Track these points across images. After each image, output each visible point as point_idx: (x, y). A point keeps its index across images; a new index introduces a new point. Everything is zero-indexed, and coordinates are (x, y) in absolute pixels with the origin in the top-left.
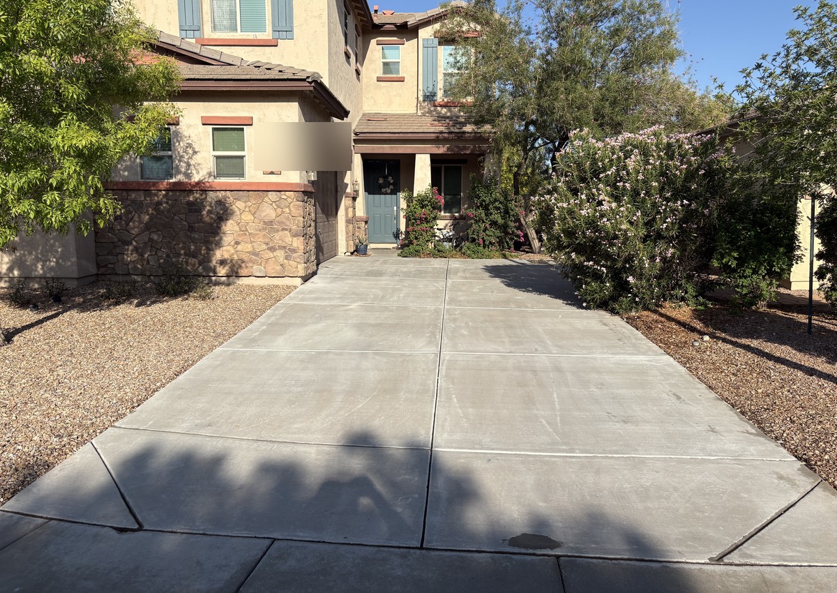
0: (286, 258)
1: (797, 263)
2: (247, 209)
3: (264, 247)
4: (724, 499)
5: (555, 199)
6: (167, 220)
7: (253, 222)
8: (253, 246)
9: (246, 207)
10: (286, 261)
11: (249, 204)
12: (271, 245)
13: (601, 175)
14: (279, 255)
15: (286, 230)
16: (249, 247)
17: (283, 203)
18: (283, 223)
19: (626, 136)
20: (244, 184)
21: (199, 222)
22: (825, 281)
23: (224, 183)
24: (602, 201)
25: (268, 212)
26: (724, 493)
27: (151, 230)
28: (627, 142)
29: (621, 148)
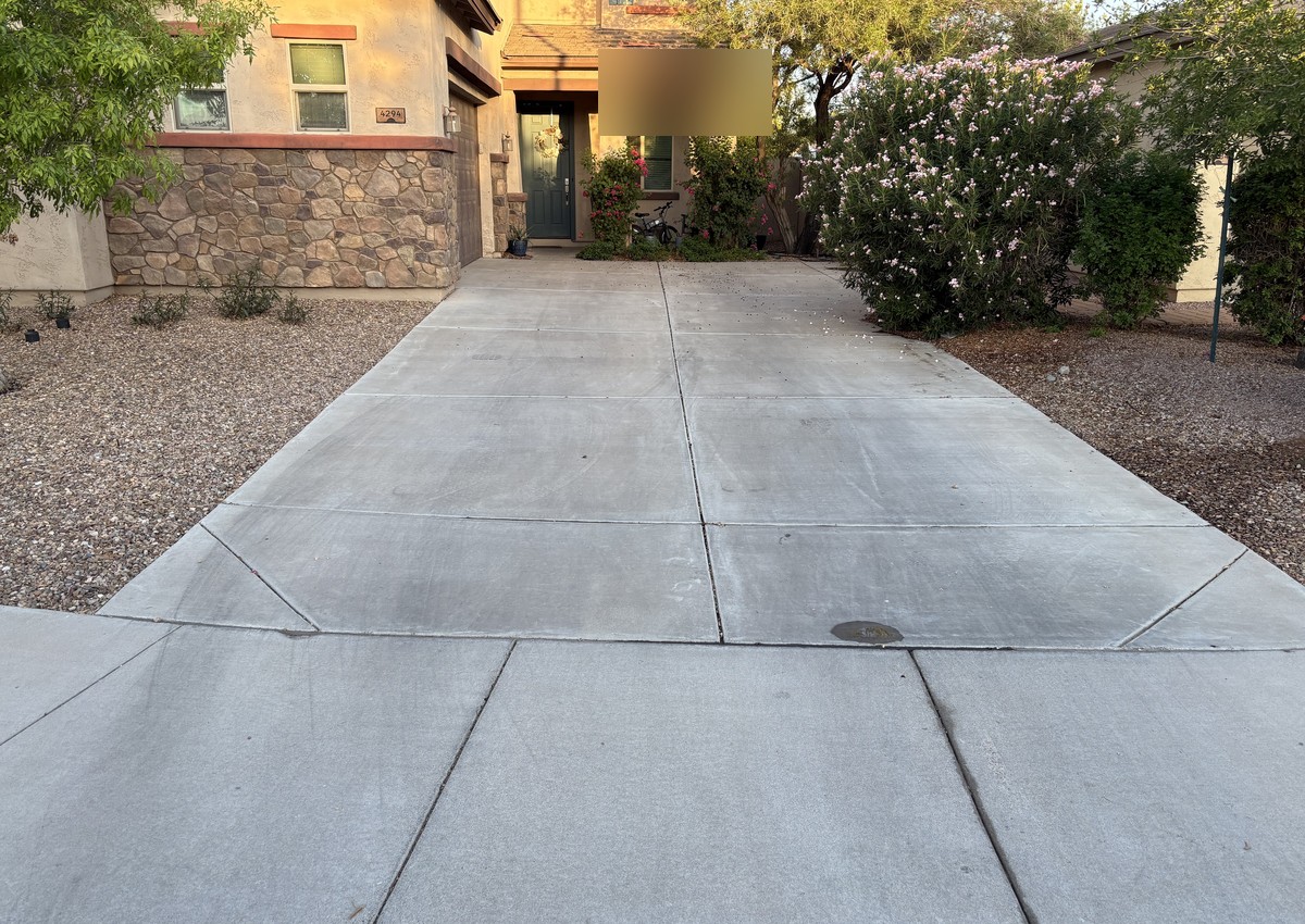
0: (417, 258)
1: (1196, 259)
2: (353, 180)
3: (383, 240)
4: (1119, 575)
5: (841, 163)
6: (224, 197)
7: (364, 201)
8: (364, 240)
9: (351, 176)
10: (416, 263)
11: (356, 171)
12: (393, 236)
13: (912, 126)
14: (406, 253)
15: (416, 213)
16: (358, 241)
17: (411, 170)
18: (411, 201)
19: (949, 63)
20: (347, 138)
21: (276, 202)
22: (1234, 285)
23: (315, 138)
24: (914, 163)
25: (388, 184)
26: (1118, 568)
27: (198, 213)
28: (953, 73)
29: (943, 82)
